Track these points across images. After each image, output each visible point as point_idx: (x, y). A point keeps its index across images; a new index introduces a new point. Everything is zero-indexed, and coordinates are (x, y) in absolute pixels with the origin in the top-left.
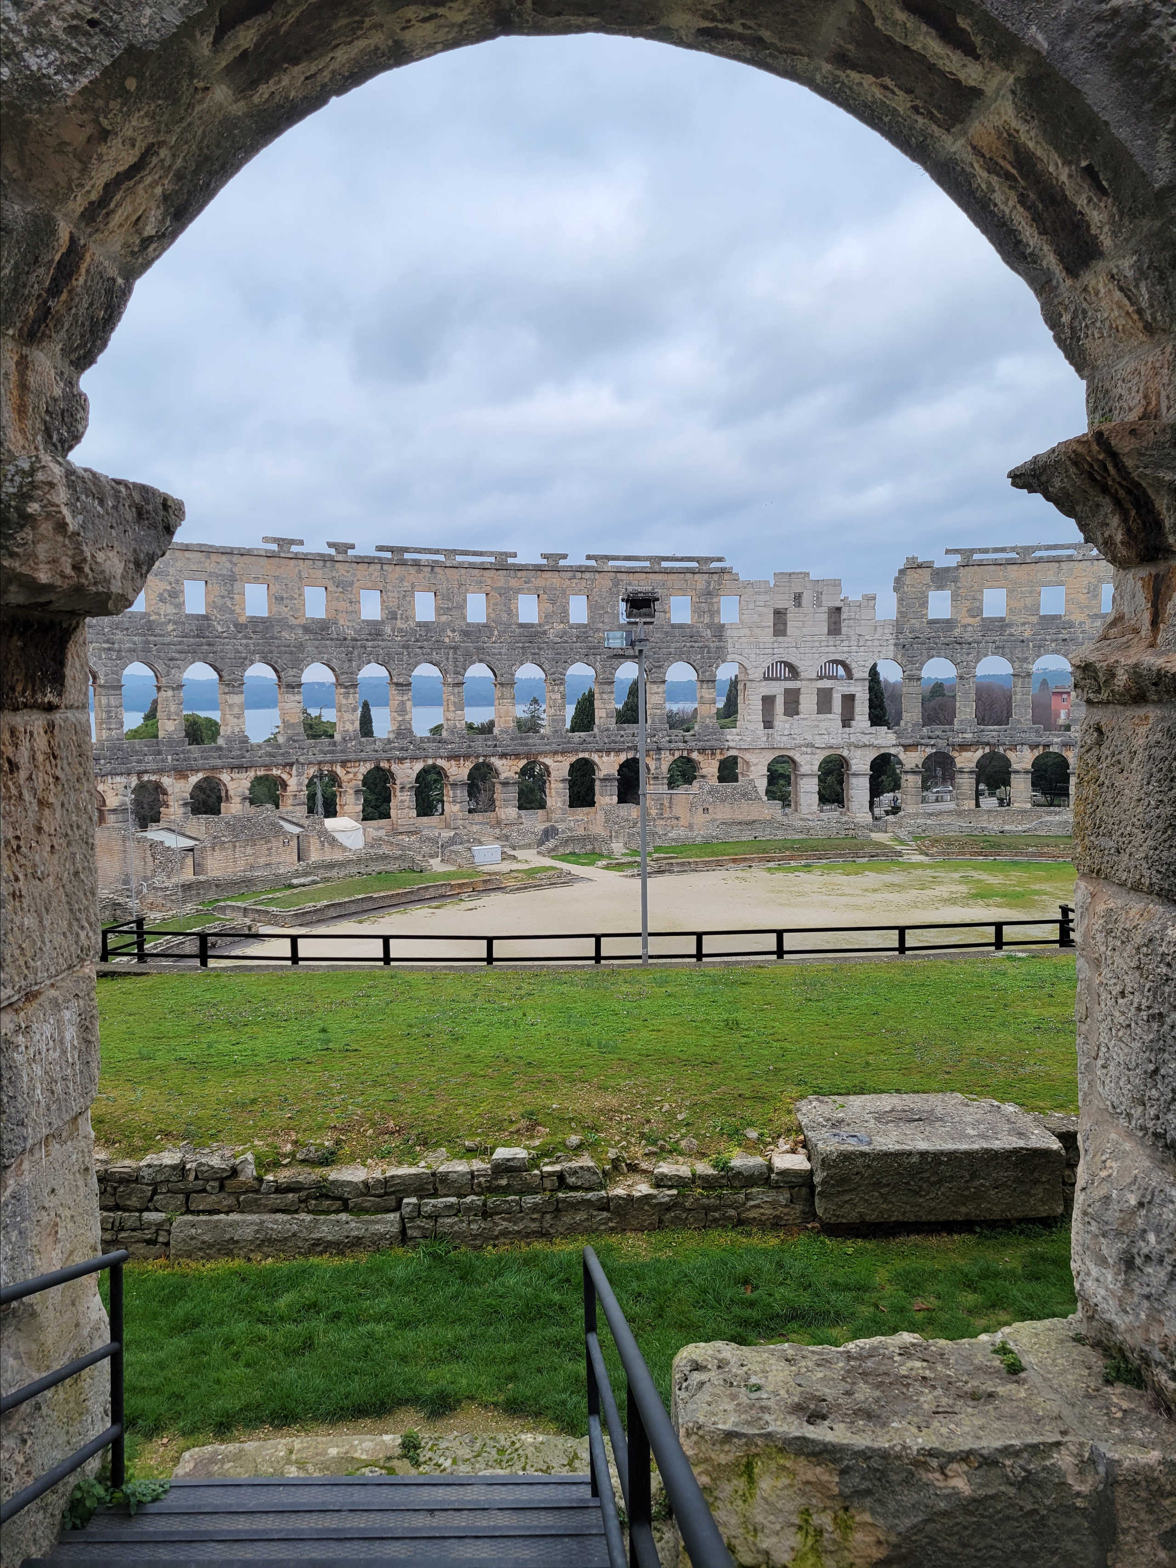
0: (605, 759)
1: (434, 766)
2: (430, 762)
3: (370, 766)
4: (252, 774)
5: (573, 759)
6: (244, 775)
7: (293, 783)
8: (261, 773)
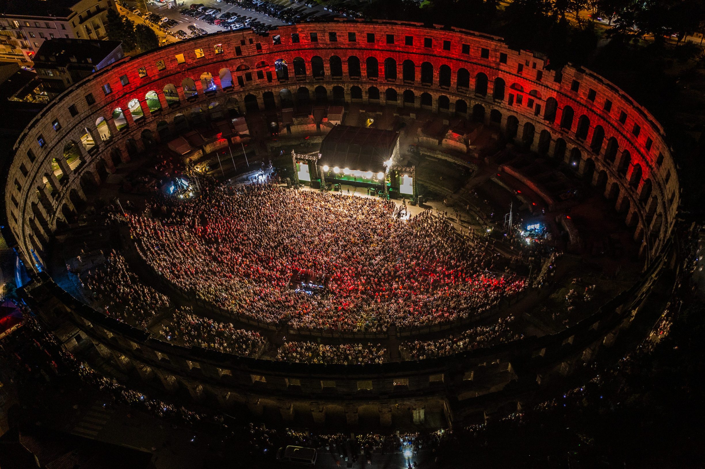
0: (451, 97)
1: (391, 88)
2: (390, 87)
3: (370, 86)
4: (333, 85)
5: (441, 95)
6: (330, 86)
7: (345, 88)
8: (336, 85)
